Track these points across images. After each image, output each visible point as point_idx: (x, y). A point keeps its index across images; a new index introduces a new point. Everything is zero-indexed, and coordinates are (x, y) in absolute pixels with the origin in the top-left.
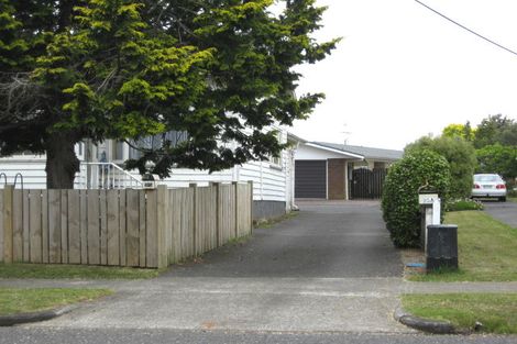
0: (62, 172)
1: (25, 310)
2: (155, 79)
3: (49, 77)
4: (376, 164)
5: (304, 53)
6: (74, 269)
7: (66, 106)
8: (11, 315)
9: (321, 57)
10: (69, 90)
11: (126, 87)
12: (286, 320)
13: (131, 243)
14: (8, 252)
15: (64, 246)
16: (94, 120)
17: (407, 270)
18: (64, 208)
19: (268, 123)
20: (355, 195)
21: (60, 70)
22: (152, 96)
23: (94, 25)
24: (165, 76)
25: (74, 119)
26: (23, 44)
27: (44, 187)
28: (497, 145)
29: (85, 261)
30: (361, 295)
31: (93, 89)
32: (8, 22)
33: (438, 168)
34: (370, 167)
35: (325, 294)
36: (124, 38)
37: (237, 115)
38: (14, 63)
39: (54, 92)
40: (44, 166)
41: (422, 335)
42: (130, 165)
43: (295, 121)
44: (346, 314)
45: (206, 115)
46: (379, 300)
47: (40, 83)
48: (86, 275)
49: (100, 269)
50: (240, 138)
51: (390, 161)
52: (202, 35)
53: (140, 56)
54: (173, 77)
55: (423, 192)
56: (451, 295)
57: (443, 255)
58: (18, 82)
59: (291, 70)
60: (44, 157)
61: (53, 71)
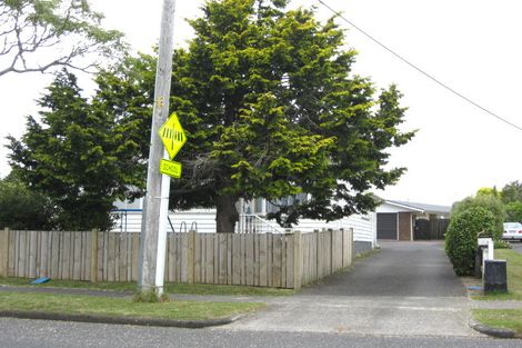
0: (227, 221)
1: (211, 317)
2: (294, 158)
3: (221, 156)
4: (431, 215)
5: (393, 139)
6: (237, 289)
7: (233, 176)
8: (202, 320)
9: (405, 142)
10: (236, 166)
11: (275, 163)
12: (392, 327)
13: (276, 271)
14: (191, 276)
15: (230, 272)
16: (251, 186)
17: (469, 292)
18: (230, 245)
19: (367, 188)
20: (417, 237)
21: (229, 152)
22: (292, 170)
23: (254, 121)
24: (301, 156)
25: (238, 186)
26: (203, 134)
27: (215, 231)
28: (518, 202)
29: (243, 283)
30: (441, 309)
31: (252, 165)
32: (193, 119)
33: (487, 220)
34: (427, 218)
35: (415, 308)
36: (273, 130)
37: (345, 182)
38: (197, 147)
39: (225, 167)
40: (215, 217)
41: (491, 338)
42: (270, 217)
43: (387, 187)
44: (434, 323)
45: (328, 183)
46: (455, 313)
47: (215, 161)
48: (246, 293)
49: (255, 289)
50: (347, 198)
51: (442, 213)
52: (325, 128)
53: (284, 142)
54: (307, 157)
55: (482, 236)
56: (507, 310)
57: (496, 282)
58: (200, 160)
59: (383, 151)
60: (215, 210)
61: (225, 152)
